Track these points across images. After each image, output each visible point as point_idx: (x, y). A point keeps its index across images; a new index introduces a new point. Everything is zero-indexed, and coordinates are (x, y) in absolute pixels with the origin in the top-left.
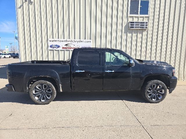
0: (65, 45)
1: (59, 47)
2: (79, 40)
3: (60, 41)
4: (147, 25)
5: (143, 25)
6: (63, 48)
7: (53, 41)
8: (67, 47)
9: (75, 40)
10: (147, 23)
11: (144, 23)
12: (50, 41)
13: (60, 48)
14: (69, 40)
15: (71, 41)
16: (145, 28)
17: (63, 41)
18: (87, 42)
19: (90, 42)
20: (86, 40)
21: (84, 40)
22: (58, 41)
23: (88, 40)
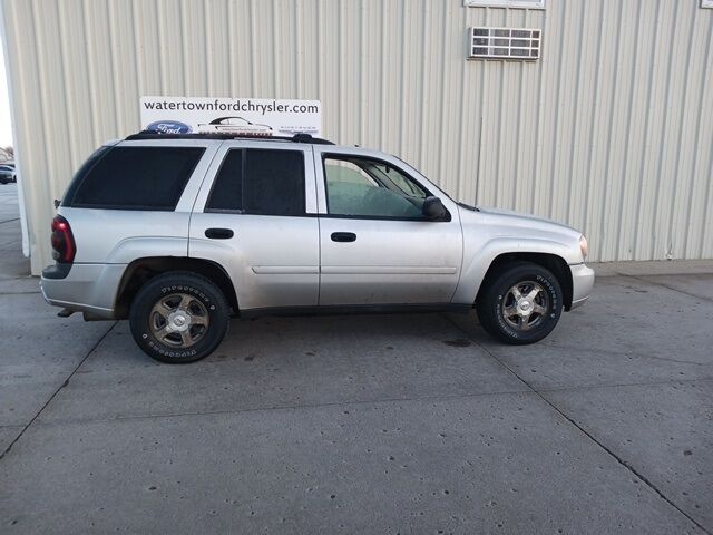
0: (213, 123)
1: (185, 130)
2: (270, 102)
3: (191, 107)
4: (535, 44)
5: (525, 43)
7: (159, 107)
8: (220, 130)
9: (255, 102)
10: (536, 34)
11: (526, 34)
12: (149, 106)
14: (227, 101)
15: (238, 107)
16: (530, 57)
17: (201, 107)
18: (303, 109)
19: (314, 108)
20: (300, 103)
21: (291, 103)
22: (181, 106)
23: (307, 103)
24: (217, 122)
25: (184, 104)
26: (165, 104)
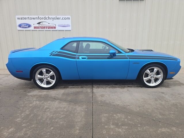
0: (38, 24)
1: (29, 26)
2: (54, 17)
3: (31, 18)
6: (35, 28)
7: (21, 19)
8: (40, 26)
9: (50, 17)
12: (18, 19)
13: (32, 28)
14: (42, 17)
15: (45, 18)
17: (34, 19)
18: (65, 19)
19: (69, 18)
20: (64, 17)
21: (61, 17)
22: (28, 18)
23: (66, 17)
24: (39, 23)
25: (29, 18)
26: (23, 18)
